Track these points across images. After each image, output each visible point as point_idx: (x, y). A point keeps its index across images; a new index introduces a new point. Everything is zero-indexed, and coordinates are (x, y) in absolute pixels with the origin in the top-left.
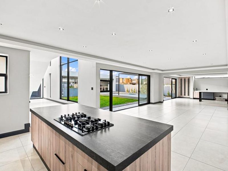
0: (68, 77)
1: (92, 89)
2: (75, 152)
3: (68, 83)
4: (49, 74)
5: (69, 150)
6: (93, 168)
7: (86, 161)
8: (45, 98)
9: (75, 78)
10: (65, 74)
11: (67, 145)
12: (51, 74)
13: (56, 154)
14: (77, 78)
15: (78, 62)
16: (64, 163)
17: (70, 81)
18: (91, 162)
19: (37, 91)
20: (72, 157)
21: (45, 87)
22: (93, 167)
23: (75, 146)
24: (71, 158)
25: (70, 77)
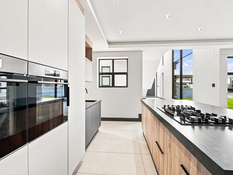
0: (181, 77)
1: (214, 85)
2: (172, 142)
3: (181, 83)
4: (162, 73)
5: (167, 139)
6: (191, 166)
7: (183, 155)
8: (158, 97)
9: (189, 77)
10: (177, 72)
11: (165, 133)
12: (163, 73)
13: (156, 142)
14: (192, 77)
15: (192, 54)
16: (162, 153)
17: (183, 81)
18: (189, 158)
19: (151, 89)
20: (170, 147)
21: (158, 86)
22: (192, 164)
23: (172, 135)
24: (168, 148)
25: (183, 76)
